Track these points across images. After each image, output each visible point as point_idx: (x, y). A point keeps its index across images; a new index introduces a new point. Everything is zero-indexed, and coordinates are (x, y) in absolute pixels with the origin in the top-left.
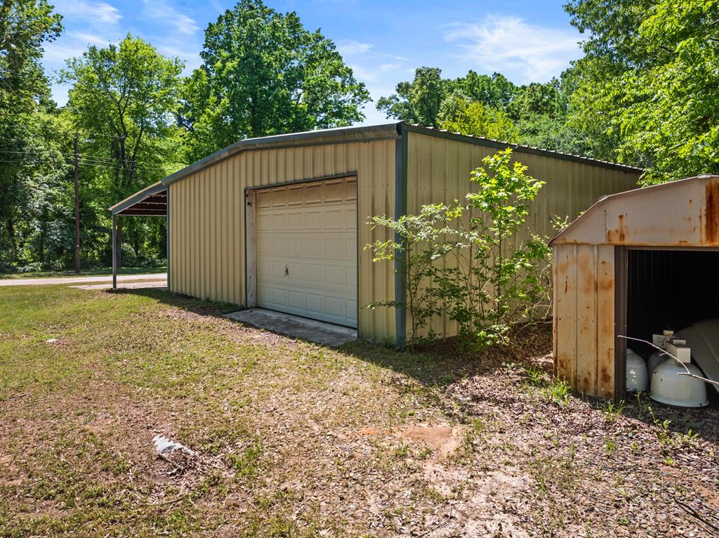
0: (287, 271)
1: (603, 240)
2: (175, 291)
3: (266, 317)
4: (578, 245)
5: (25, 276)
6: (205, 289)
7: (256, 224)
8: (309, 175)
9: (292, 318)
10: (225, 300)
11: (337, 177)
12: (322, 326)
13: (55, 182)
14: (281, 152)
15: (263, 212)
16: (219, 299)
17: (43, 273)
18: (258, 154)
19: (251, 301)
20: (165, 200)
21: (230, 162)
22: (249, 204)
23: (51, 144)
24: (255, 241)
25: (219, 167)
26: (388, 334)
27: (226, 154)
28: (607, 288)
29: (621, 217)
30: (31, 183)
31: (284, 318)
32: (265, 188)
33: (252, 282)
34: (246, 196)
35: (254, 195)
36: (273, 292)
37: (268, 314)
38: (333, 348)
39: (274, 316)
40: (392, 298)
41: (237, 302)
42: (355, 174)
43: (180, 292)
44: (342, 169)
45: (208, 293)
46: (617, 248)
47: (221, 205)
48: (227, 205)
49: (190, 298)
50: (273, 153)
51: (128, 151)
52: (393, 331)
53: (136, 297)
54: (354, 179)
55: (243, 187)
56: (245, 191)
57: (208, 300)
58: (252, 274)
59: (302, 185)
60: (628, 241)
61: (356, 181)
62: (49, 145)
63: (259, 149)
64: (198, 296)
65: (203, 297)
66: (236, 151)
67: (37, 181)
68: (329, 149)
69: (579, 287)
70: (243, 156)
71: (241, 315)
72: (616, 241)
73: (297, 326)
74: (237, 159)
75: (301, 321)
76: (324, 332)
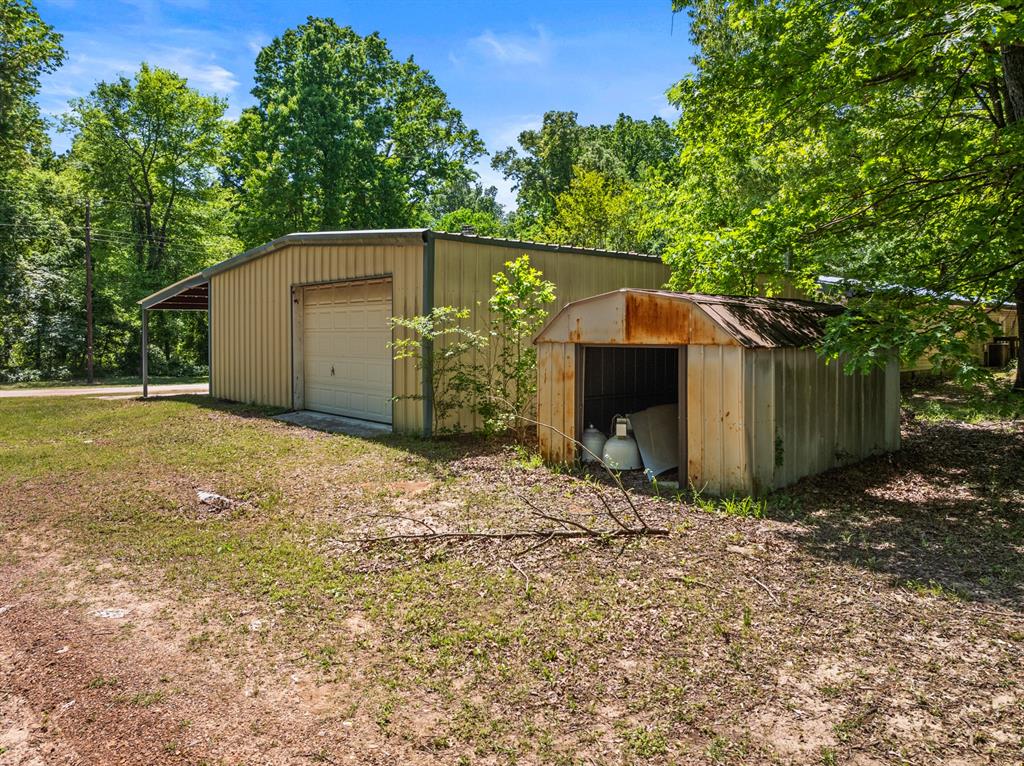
0: (333, 371)
1: (568, 340)
2: (218, 396)
3: (311, 418)
4: (553, 343)
5: (21, 387)
6: (250, 392)
7: (303, 323)
8: (352, 275)
9: (337, 418)
10: (272, 404)
11: (375, 277)
12: (363, 423)
13: (57, 263)
14: (327, 250)
15: (311, 310)
16: (266, 403)
17: (44, 383)
18: (304, 249)
19: (298, 403)
20: (206, 292)
21: (277, 256)
22: (296, 301)
23: (51, 210)
24: (303, 340)
25: (265, 260)
26: (417, 425)
27: (272, 248)
28: (570, 378)
29: (578, 320)
30: (24, 263)
31: (329, 418)
32: (312, 285)
33: (298, 384)
34: (292, 292)
35: (301, 293)
36: (321, 393)
37: (314, 415)
38: (364, 438)
39: (319, 417)
40: (421, 393)
41: (284, 405)
42: (390, 276)
43: (223, 397)
44: (380, 271)
45: (253, 397)
46: (576, 344)
47: (267, 302)
48: (274, 301)
49: (235, 402)
50: (318, 250)
51: (156, 221)
52: (421, 424)
53: (173, 403)
54: (390, 280)
55: (290, 283)
56: (292, 288)
57: (254, 404)
58: (299, 377)
59: (347, 284)
60: (584, 339)
61: (392, 282)
62: (48, 212)
63: (305, 245)
64: (243, 401)
65: (248, 402)
66: (282, 245)
67: (32, 261)
68: (369, 250)
69: (553, 377)
70: (290, 251)
71: (287, 417)
72: (575, 340)
73: (340, 424)
74: (284, 253)
75: (344, 420)
76: (363, 428)
